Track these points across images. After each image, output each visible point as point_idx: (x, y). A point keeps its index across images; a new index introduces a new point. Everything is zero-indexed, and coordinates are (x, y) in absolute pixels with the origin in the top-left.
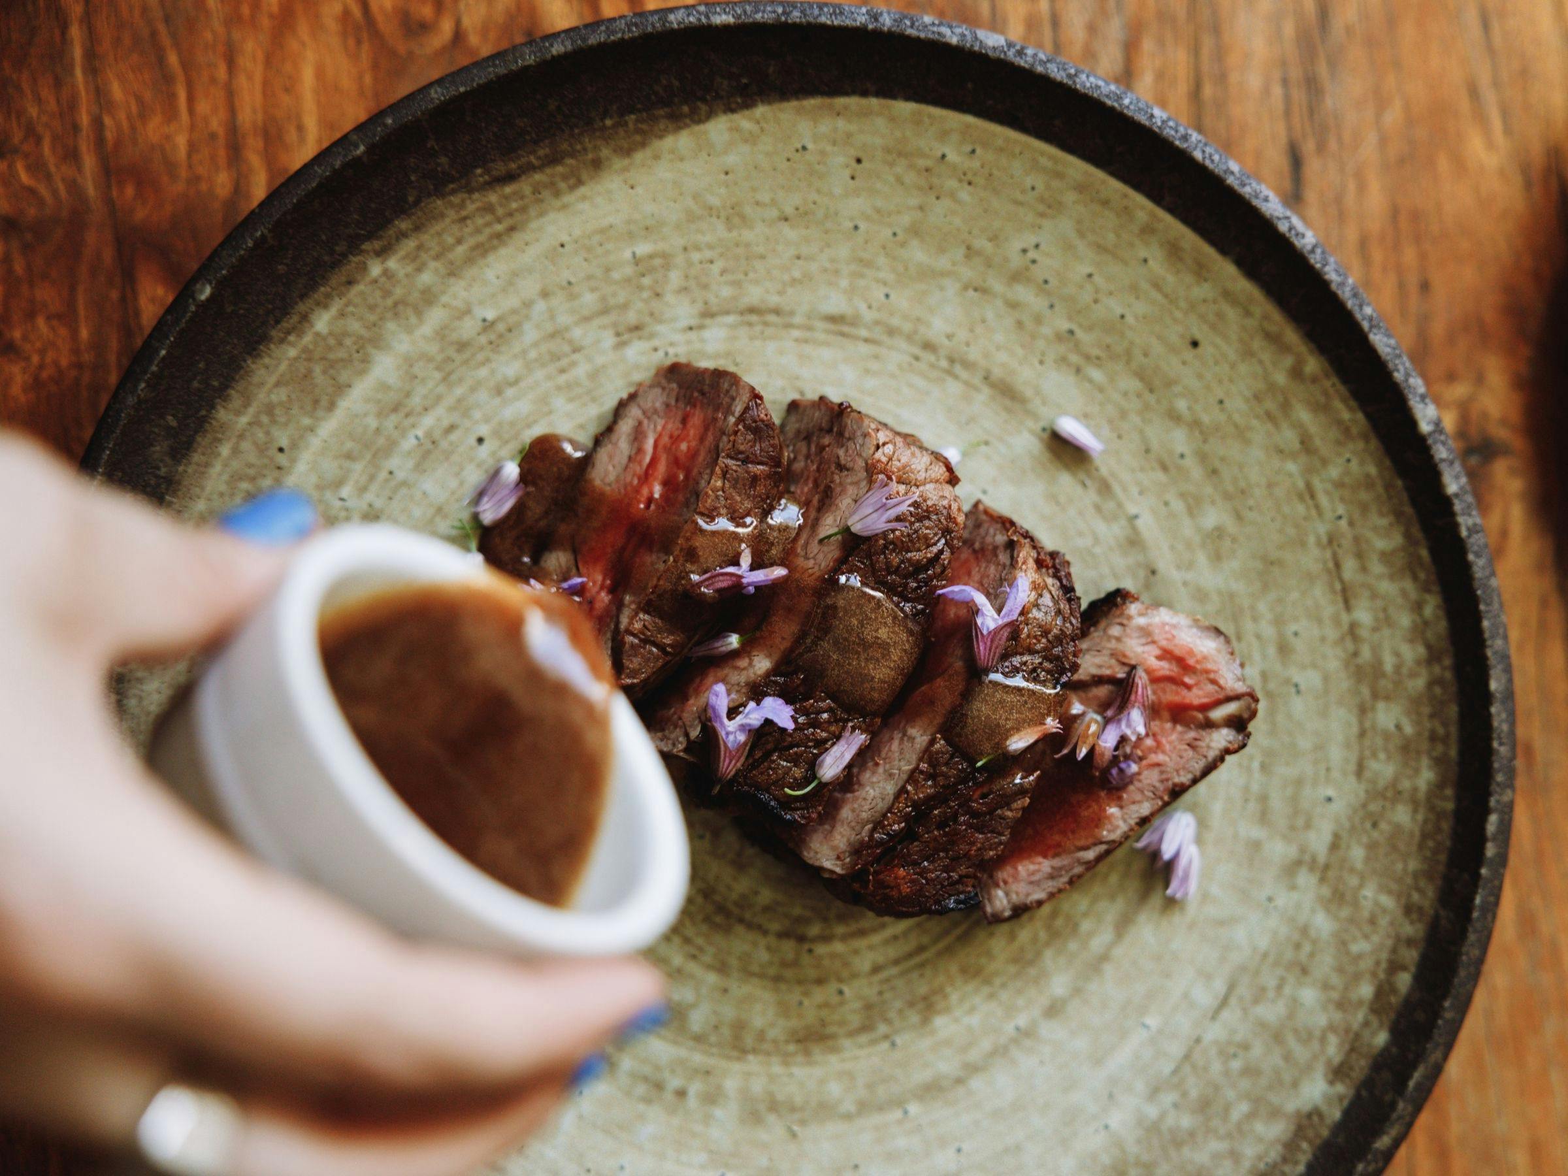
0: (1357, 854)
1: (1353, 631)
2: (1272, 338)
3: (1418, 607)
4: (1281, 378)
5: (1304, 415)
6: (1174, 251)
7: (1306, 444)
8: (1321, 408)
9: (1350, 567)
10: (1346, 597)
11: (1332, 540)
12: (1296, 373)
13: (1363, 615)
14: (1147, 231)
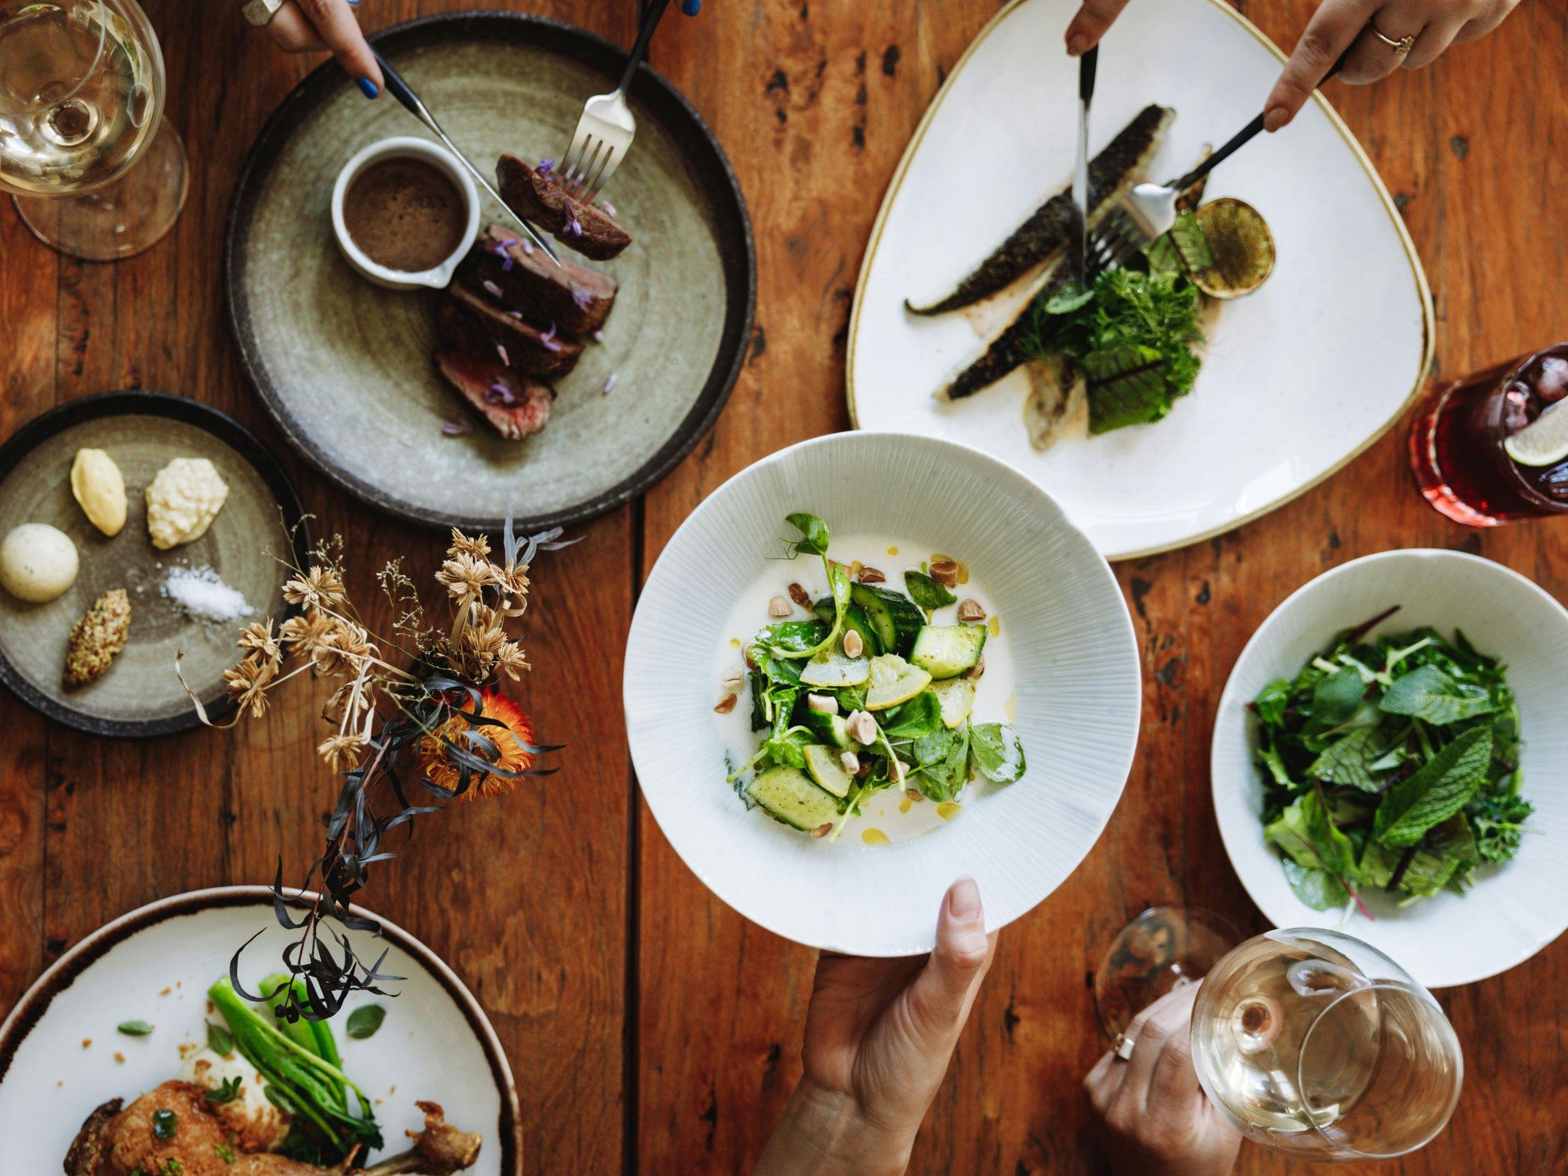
0: (464, 489)
1: (546, 483)
2: (651, 446)
3: (556, 503)
4: (637, 451)
5: (624, 460)
6: (679, 409)
7: (612, 462)
8: (627, 465)
9: (568, 481)
10: (559, 480)
11: (578, 474)
12: (639, 455)
13: (552, 486)
14: (686, 399)
